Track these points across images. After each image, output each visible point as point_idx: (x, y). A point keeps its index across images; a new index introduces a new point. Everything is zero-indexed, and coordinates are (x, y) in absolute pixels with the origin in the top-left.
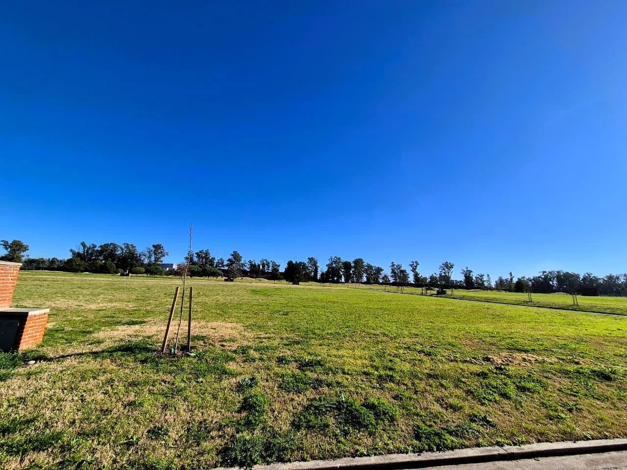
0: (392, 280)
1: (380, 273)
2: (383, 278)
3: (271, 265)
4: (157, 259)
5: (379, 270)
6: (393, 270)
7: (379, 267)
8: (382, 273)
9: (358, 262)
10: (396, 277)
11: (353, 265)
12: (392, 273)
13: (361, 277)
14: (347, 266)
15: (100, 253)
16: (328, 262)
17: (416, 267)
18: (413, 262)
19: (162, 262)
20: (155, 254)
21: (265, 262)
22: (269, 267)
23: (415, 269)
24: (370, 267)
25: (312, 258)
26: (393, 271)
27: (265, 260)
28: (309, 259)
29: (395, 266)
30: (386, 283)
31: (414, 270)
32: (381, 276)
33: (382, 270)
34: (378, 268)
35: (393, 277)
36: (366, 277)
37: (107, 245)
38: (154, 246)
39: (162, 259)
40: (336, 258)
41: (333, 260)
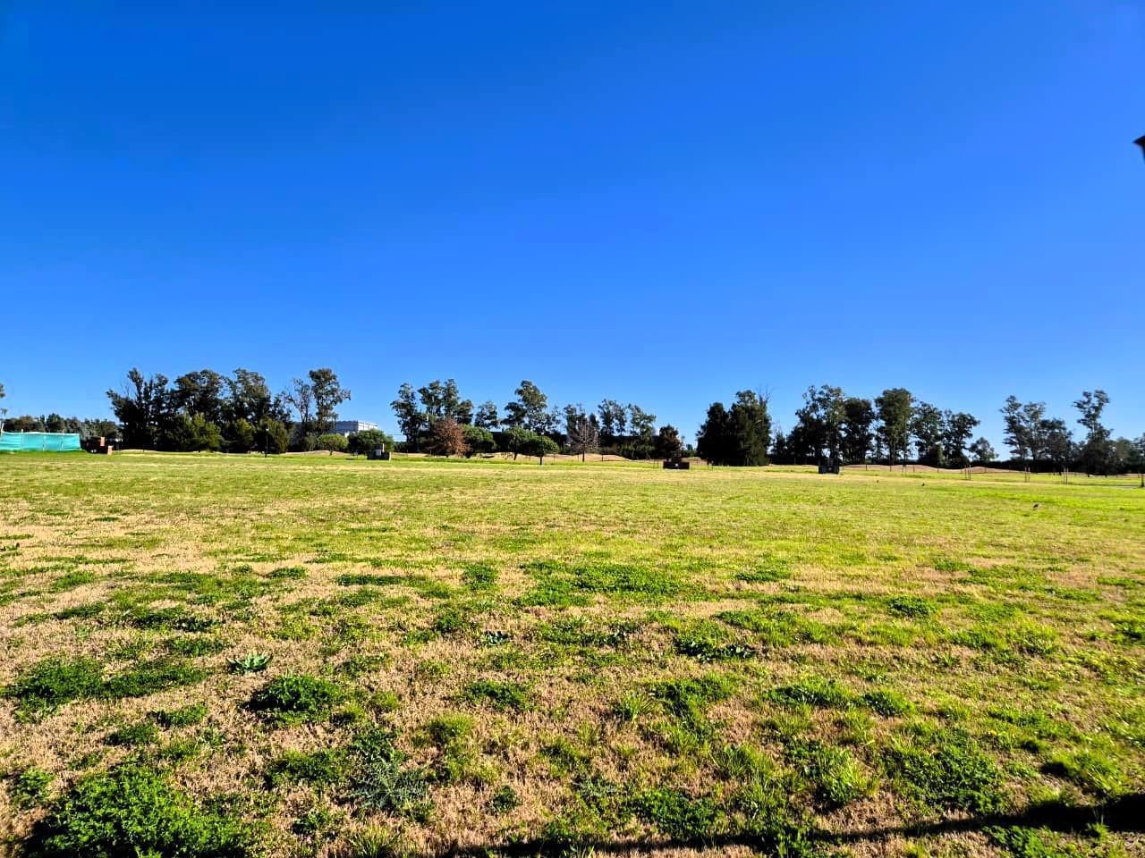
0: (1004, 453)
1: (966, 432)
2: (973, 448)
3: (628, 416)
4: (323, 410)
5: (963, 424)
6: (1011, 421)
7: (965, 413)
8: (973, 430)
9: (893, 404)
10: (1021, 443)
11: (875, 409)
12: (1009, 431)
13: (903, 444)
14: (857, 412)
15: (181, 397)
16: (802, 405)
17: (1097, 409)
18: (1086, 394)
19: (335, 416)
20: (319, 397)
21: (611, 408)
22: (622, 422)
23: (1095, 416)
24: (930, 415)
25: (749, 392)
26: (1013, 425)
28: (739, 394)
29: (1021, 410)
30: (985, 462)
31: (1090, 419)
32: (968, 442)
33: (975, 423)
34: (963, 417)
35: (1012, 443)
36: (918, 444)
37: (193, 377)
38: (313, 375)
39: (336, 409)
40: (825, 392)
41: (817, 396)
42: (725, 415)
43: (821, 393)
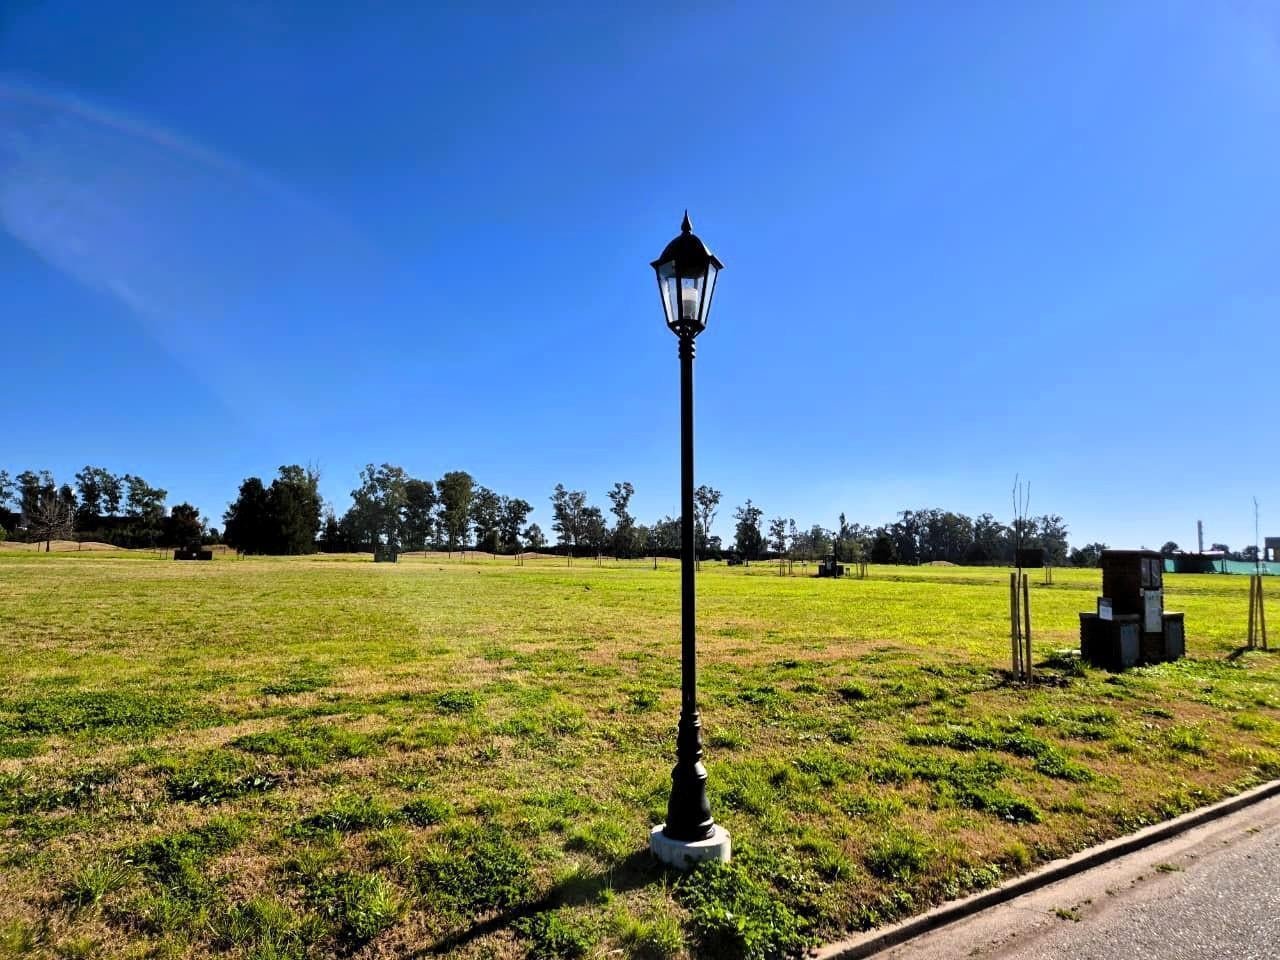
0: (552, 539)
1: (520, 518)
2: (526, 534)
3: (125, 490)
5: (519, 509)
6: (559, 508)
7: (520, 499)
8: (528, 516)
9: (454, 486)
10: (567, 530)
11: (437, 493)
12: (557, 517)
13: (463, 531)
14: (418, 495)
16: (359, 485)
17: (625, 499)
18: (617, 486)
21: (97, 479)
22: (115, 499)
23: (624, 506)
24: (489, 499)
26: (560, 512)
27: (97, 472)
28: (283, 469)
29: (567, 498)
30: (537, 548)
31: (619, 508)
32: (523, 528)
33: (529, 509)
34: (518, 503)
35: (559, 529)
36: (477, 529)
40: (385, 471)
41: (376, 476)
42: (264, 493)
43: (380, 472)
